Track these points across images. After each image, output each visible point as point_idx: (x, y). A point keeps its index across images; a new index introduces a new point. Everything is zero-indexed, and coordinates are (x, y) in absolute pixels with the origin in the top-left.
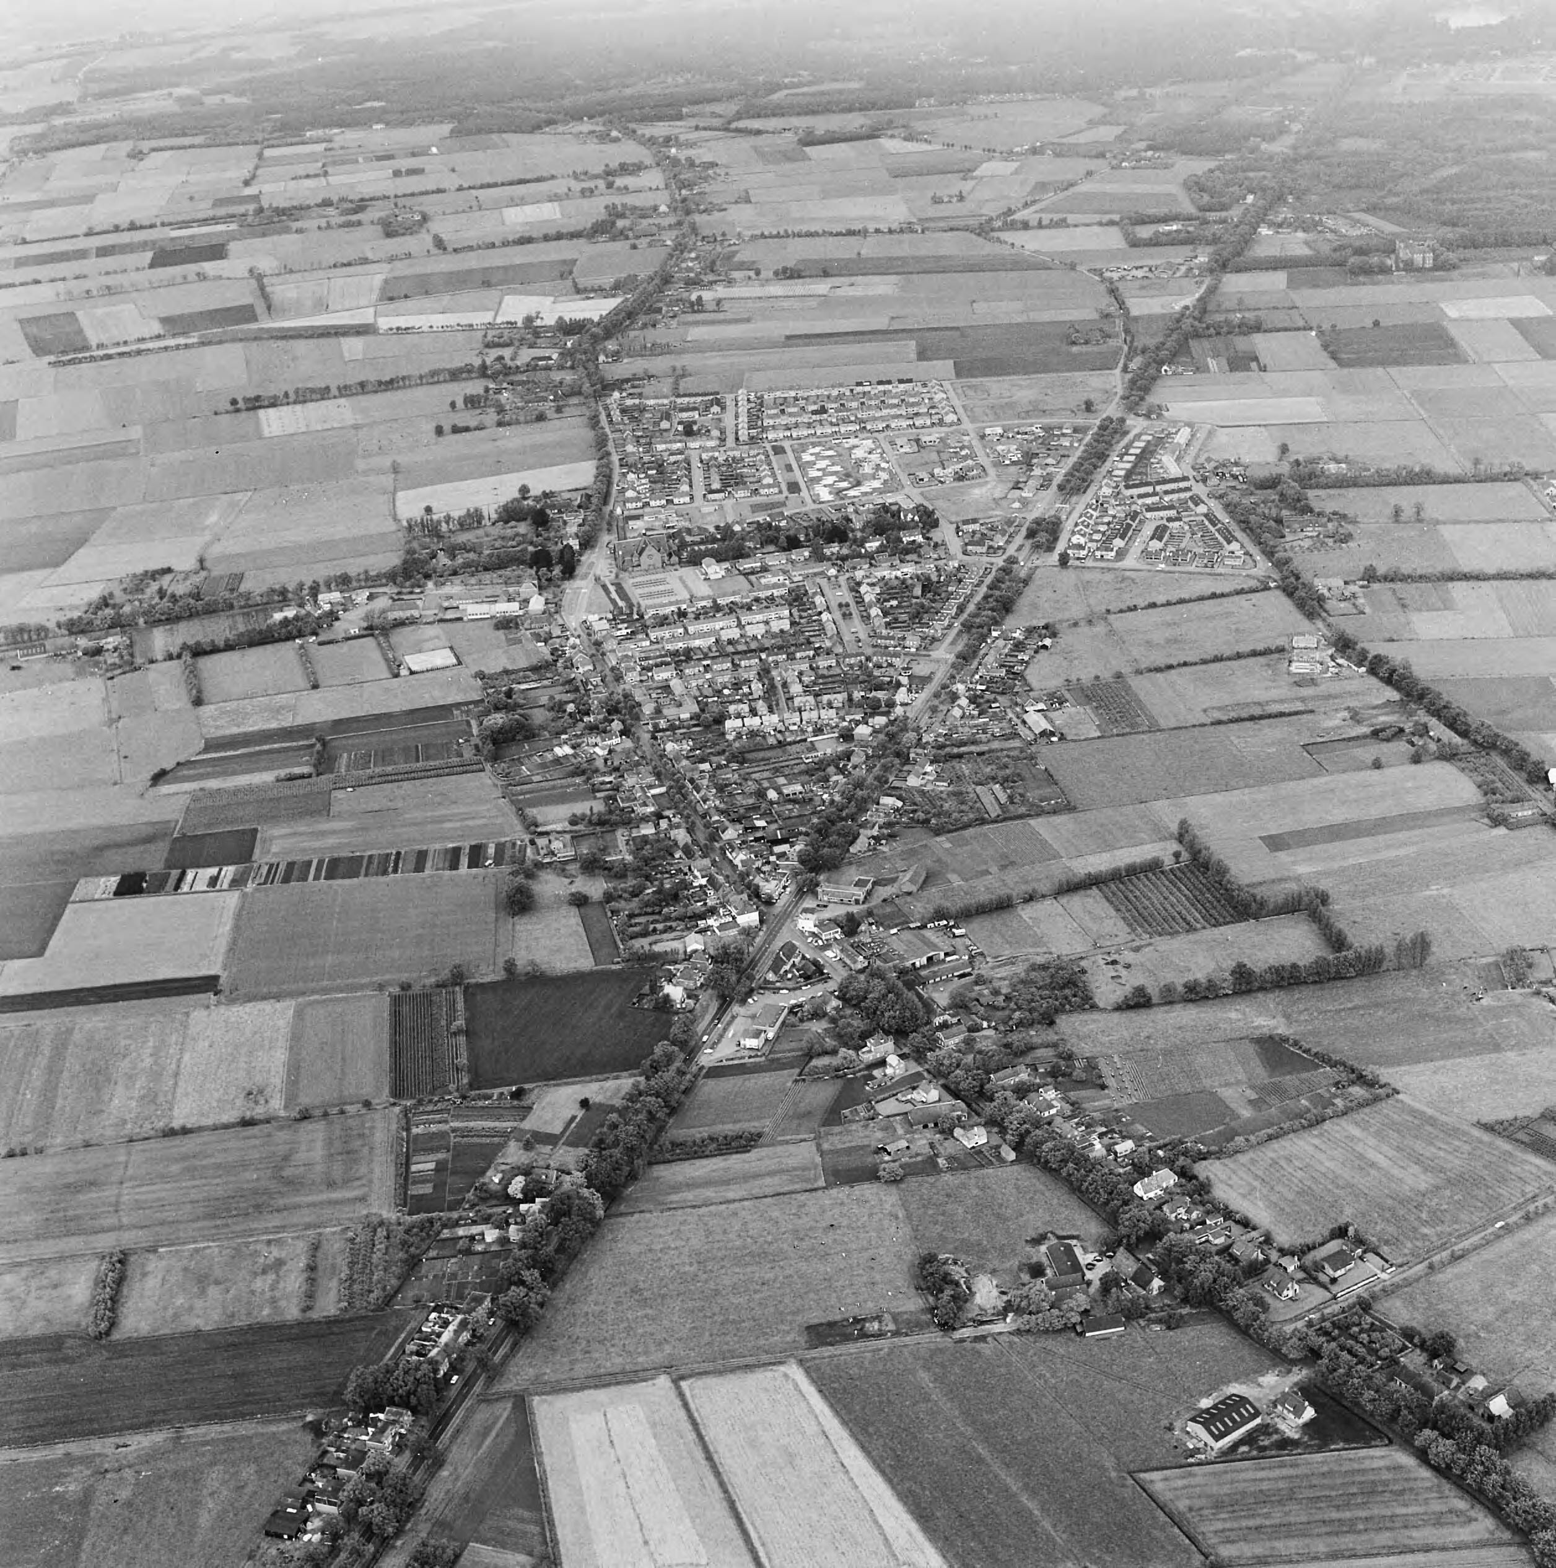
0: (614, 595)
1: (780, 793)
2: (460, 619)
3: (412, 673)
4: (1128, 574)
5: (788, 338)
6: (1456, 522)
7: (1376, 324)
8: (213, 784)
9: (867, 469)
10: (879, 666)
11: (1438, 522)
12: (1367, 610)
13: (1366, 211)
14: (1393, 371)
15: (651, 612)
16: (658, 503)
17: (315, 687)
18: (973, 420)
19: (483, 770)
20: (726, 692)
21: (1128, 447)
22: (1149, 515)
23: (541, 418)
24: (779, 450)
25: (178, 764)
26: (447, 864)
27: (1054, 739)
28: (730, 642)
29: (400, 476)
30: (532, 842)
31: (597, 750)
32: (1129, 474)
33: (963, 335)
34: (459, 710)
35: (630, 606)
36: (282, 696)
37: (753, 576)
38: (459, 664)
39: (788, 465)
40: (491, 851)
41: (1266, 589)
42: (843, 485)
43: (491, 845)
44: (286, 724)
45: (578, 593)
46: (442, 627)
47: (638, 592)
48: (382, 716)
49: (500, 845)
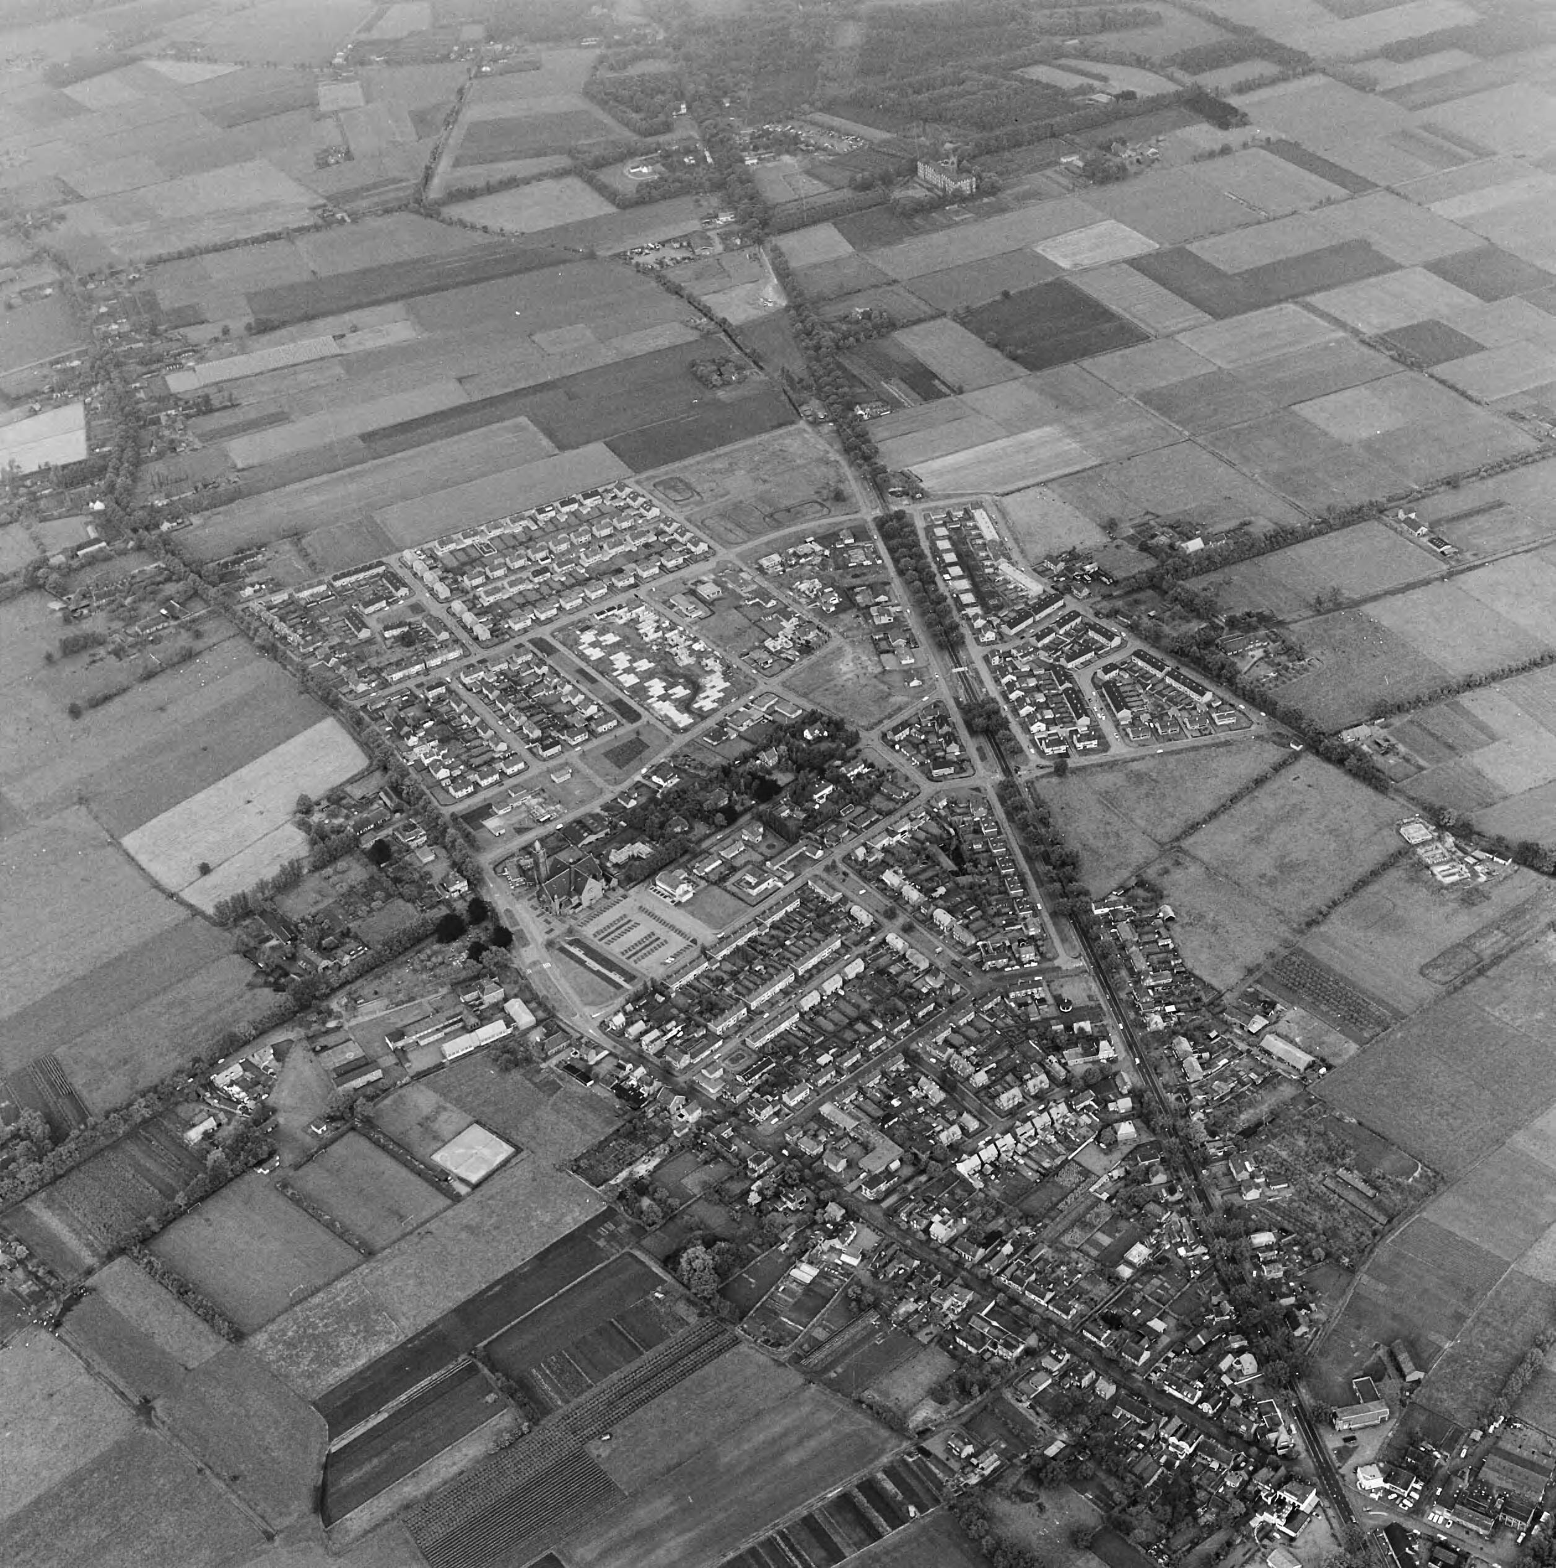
0: (597, 967)
1: (1130, 1264)
2: (440, 1066)
3: (475, 1187)
4: (1135, 766)
5: (367, 437)
6: (1375, 598)
7: (1006, 294)
8: (409, 1489)
9: (685, 660)
10: (1022, 1004)
11: (1357, 604)
12: (1422, 762)
13: (824, 110)
14: (1087, 363)
15: (675, 986)
16: (490, 780)
17: (370, 1254)
18: (727, 544)
19: (736, 1341)
20: (895, 1103)
21: (936, 553)
22: (1070, 665)
23: (189, 656)
24: (541, 645)
25: (325, 1467)
26: (863, 1535)
27: (1323, 1070)
28: (816, 1010)
29: (94, 806)
30: (926, 1453)
31: (844, 1258)
32: (981, 599)
33: (571, 397)
34: (599, 1236)
35: (630, 978)
36: (339, 1285)
37: (728, 884)
38: (518, 1150)
39: (581, 671)
40: (889, 1486)
41: (1296, 756)
42: (680, 692)
43: (880, 1475)
44: (397, 1338)
45: (542, 972)
46: (428, 1085)
47: (615, 950)
48: (511, 1281)
49: (890, 1472)
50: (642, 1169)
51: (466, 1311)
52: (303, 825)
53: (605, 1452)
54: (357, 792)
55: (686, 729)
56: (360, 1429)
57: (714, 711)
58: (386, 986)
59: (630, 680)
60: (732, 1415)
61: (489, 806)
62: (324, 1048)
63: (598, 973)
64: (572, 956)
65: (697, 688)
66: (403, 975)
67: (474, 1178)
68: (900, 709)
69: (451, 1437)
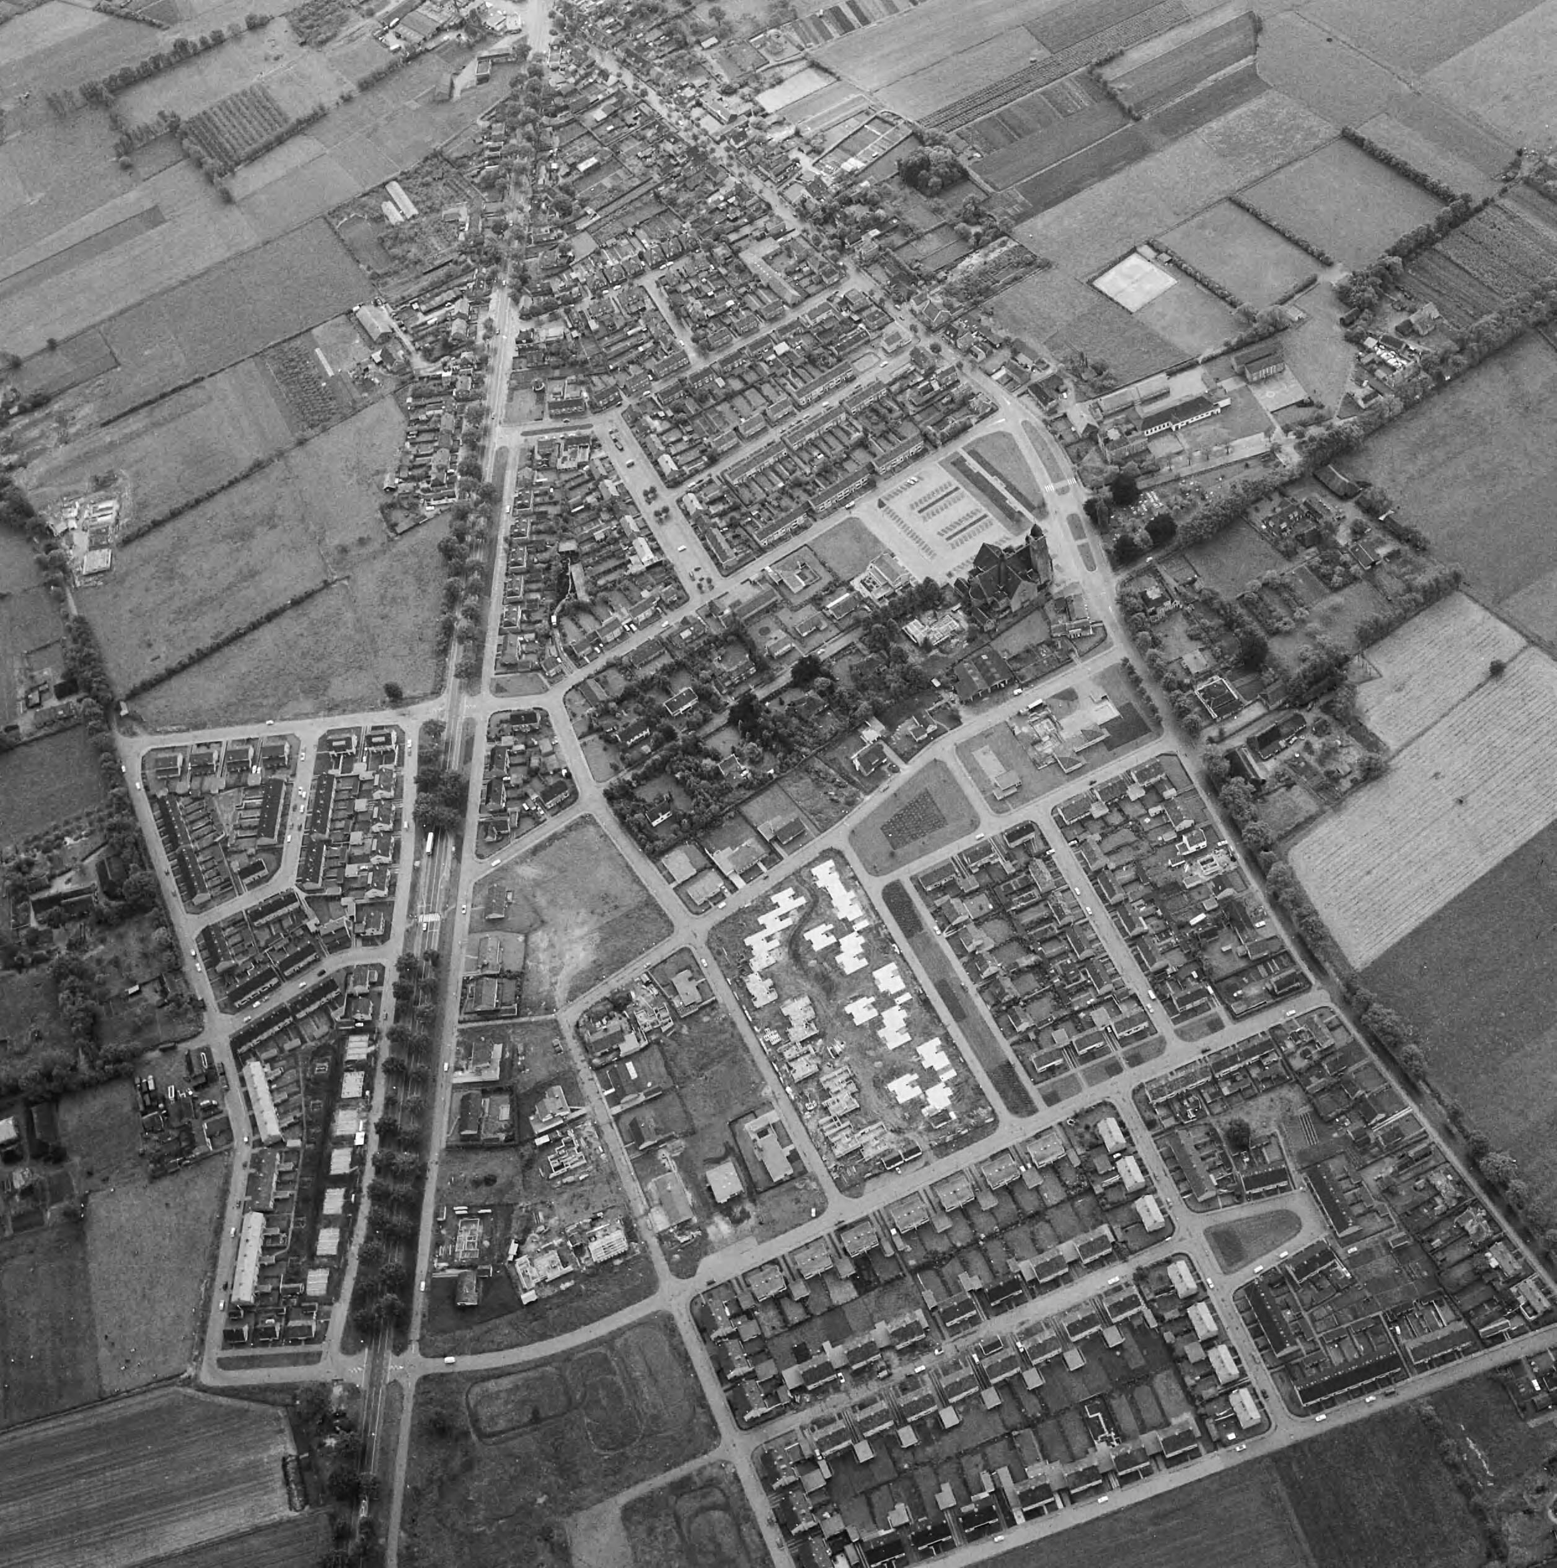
3: (1134, 250)
17: (1231, 198)
25: (1257, 46)
34: (1023, 205)
35: (958, 463)
36: (1258, 173)
37: (827, 579)
38: (1090, 283)
39: (959, 1014)
40: (831, 29)
41: (133, 695)
42: (818, 937)
43: (836, 36)
44: (1203, 131)
45: (1057, 477)
46: (1182, 354)
47: (968, 503)
48: (1105, 171)
49: (827, 36)
50: (975, 260)
51: (1143, 151)
52: (1371, 742)
53: (1036, 52)
54: (1302, 800)
55: (825, 855)
56: (1229, 70)
57: (778, 888)
58: (1238, 477)
59: (888, 978)
60: (935, 72)
61: (1109, 744)
62: (1301, 404)
63: (994, 472)
64: (1019, 496)
65: (794, 941)
66: (1218, 492)
67: (1134, 259)
68: (535, 851)
69: (1152, 64)
